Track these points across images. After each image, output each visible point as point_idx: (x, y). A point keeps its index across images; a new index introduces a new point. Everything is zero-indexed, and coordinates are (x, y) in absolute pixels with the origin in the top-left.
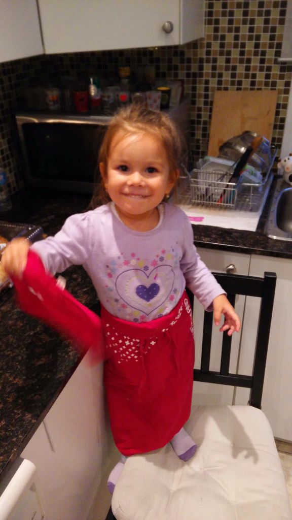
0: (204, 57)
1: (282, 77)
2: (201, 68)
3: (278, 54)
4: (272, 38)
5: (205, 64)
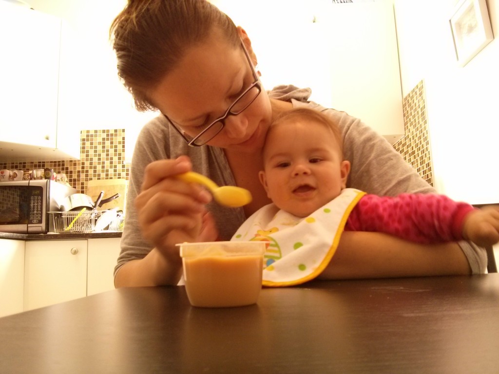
5: (81, 174)
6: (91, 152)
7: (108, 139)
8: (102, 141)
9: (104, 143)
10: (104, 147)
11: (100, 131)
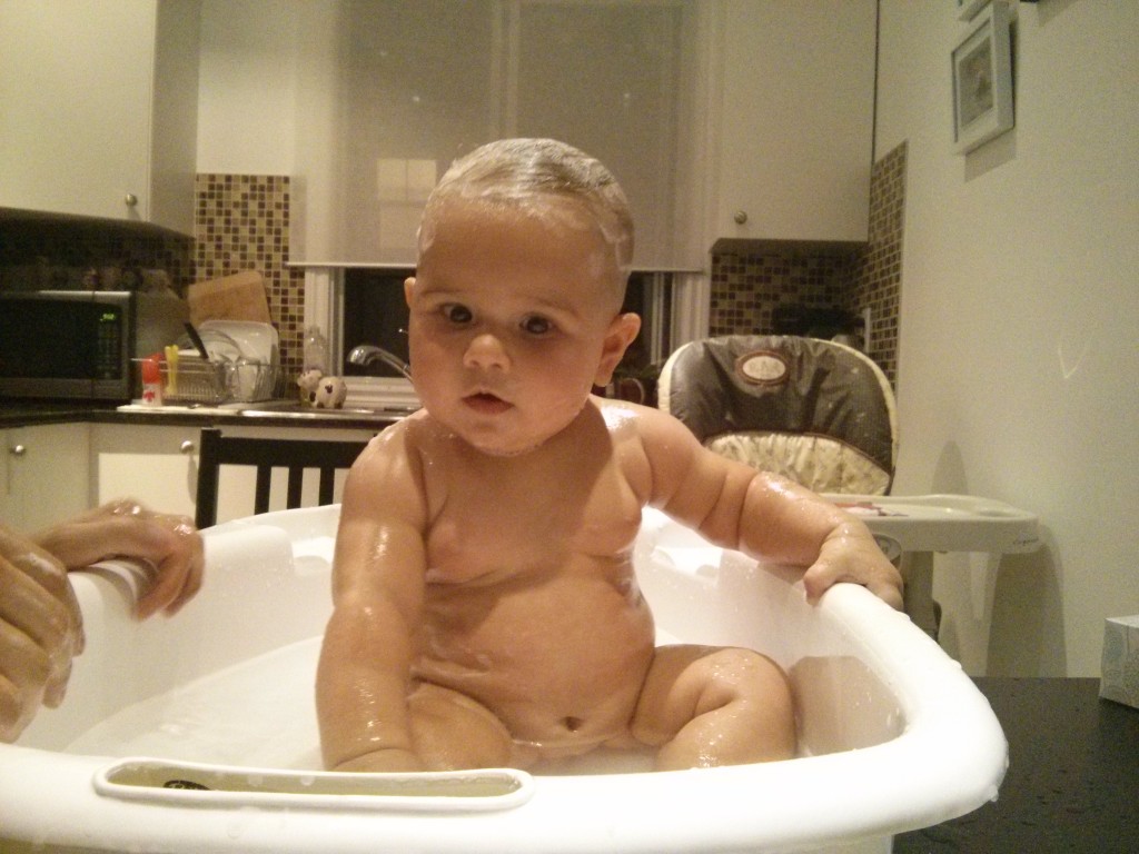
1: (293, 284)
2: (193, 272)
3: (286, 258)
4: (278, 240)
5: (197, 268)
6: (219, 223)
7: (253, 197)
8: (240, 200)
9: (245, 205)
10: (245, 214)
11: (237, 176)
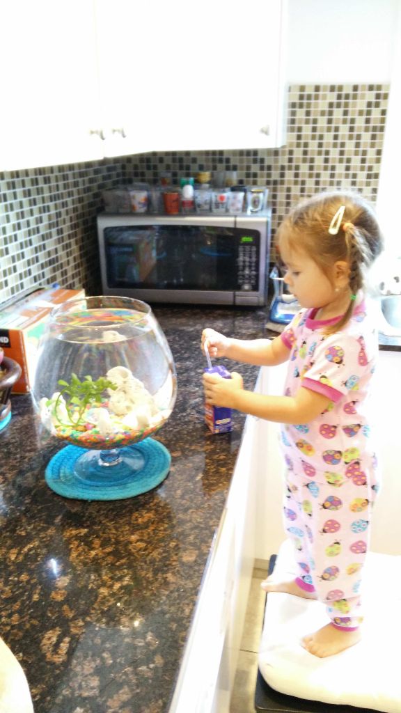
0: (286, 164)
1: (368, 184)
2: (282, 175)
4: (357, 145)
5: (287, 172)
6: (307, 131)
7: (339, 106)
8: (327, 109)
9: (331, 113)
10: (330, 121)
11: (325, 87)
